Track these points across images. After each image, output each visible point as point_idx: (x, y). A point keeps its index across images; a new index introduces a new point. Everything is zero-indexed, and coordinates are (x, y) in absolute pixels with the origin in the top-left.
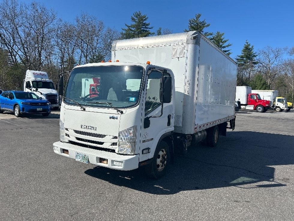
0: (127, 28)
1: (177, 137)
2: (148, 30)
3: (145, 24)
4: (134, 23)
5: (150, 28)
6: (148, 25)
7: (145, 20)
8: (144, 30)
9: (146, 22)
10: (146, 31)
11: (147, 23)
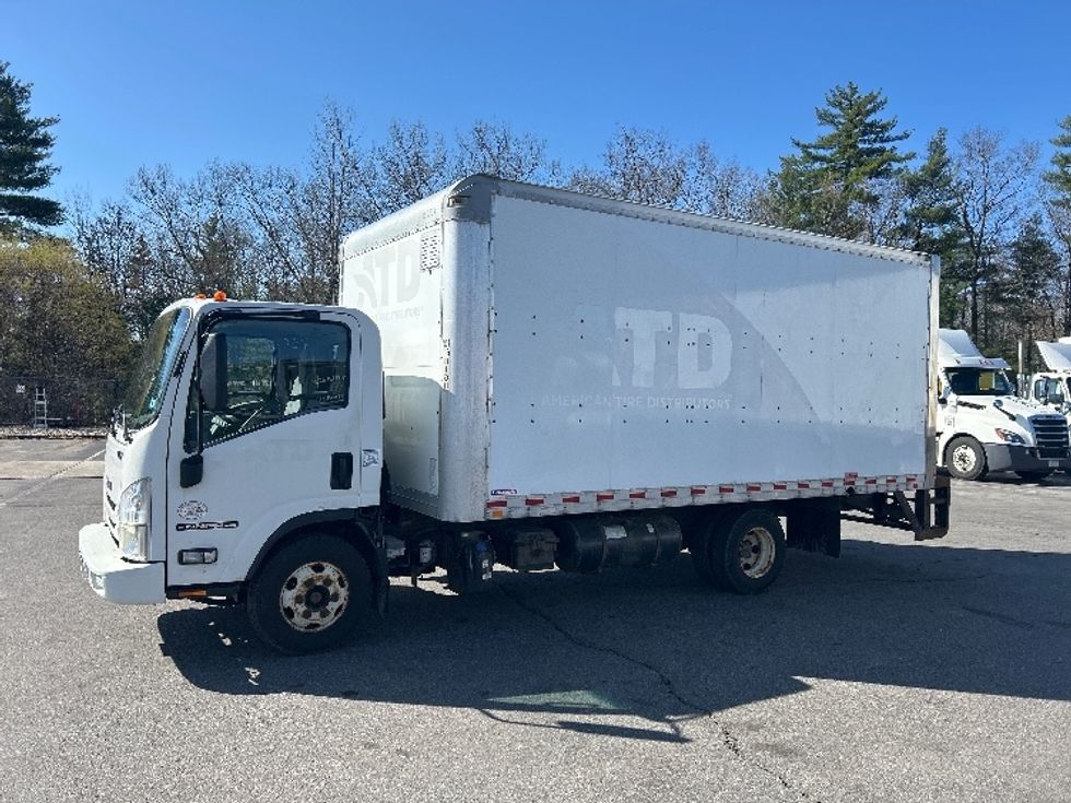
0: (799, 154)
1: (459, 535)
2: (888, 146)
3: (871, 125)
4: (829, 131)
5: (900, 138)
6: (884, 128)
7: (873, 110)
8: (870, 152)
9: (878, 117)
10: (881, 151)
11: (884, 122)
